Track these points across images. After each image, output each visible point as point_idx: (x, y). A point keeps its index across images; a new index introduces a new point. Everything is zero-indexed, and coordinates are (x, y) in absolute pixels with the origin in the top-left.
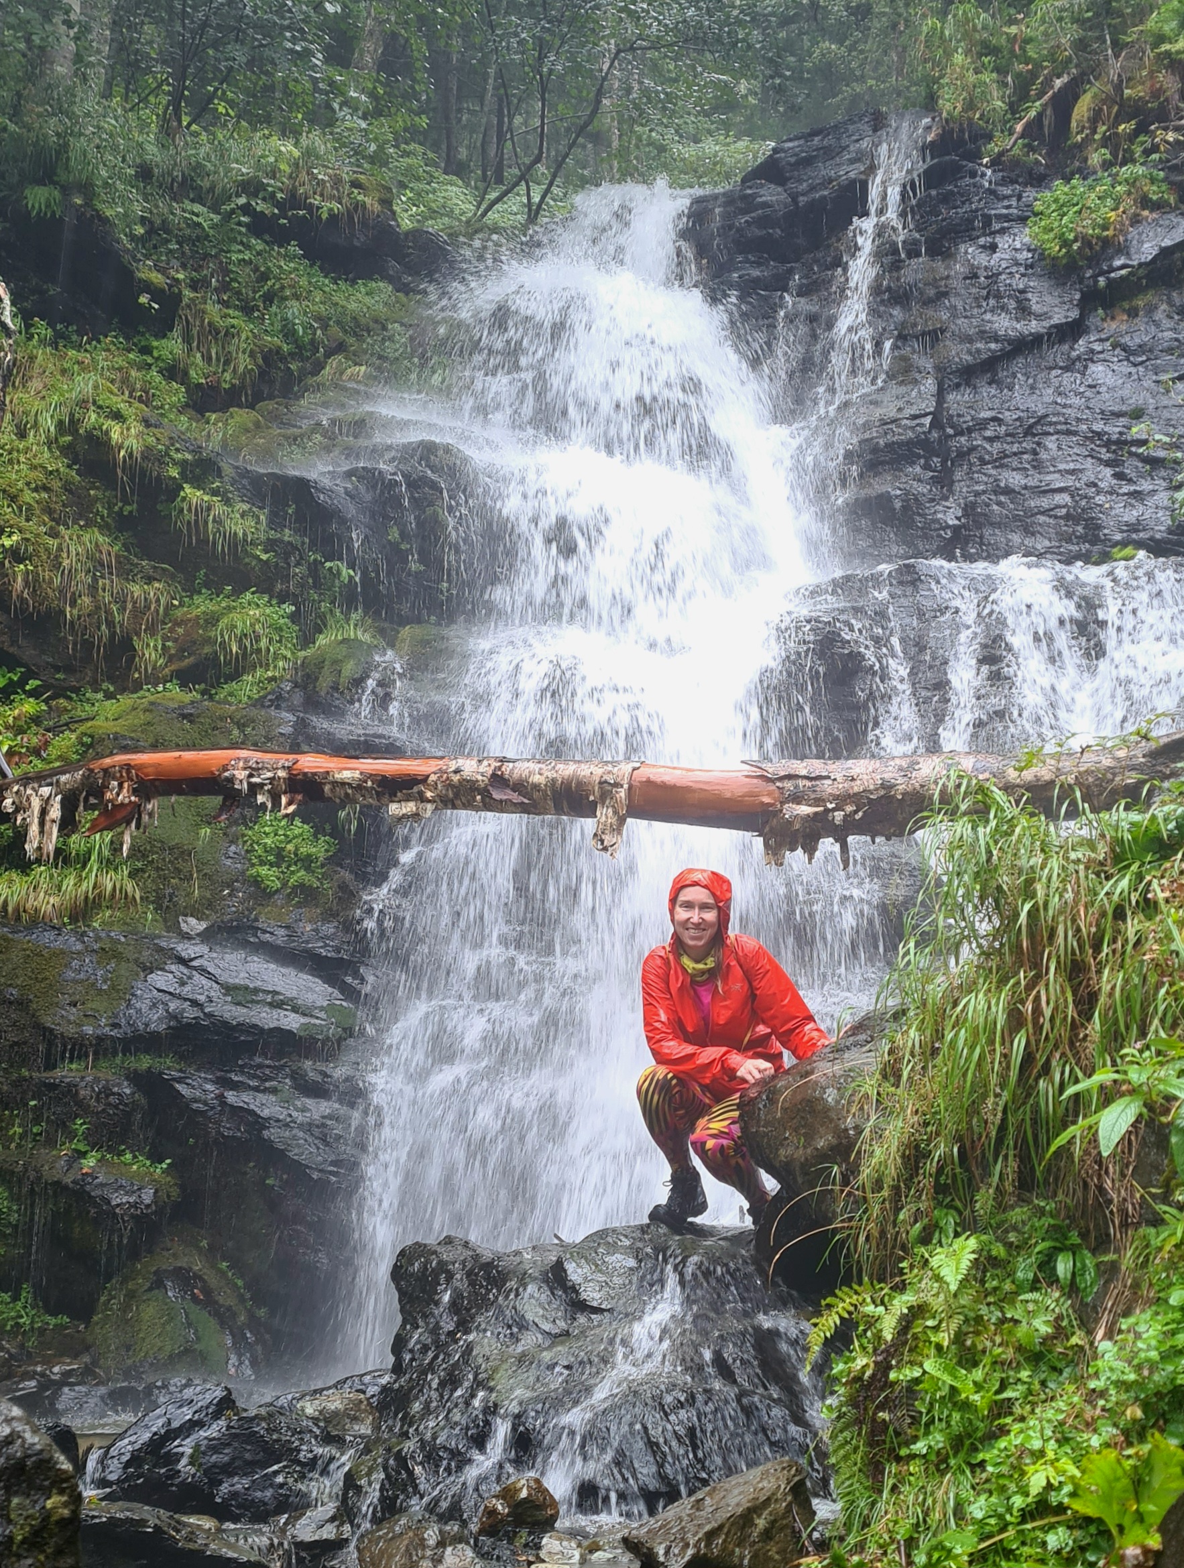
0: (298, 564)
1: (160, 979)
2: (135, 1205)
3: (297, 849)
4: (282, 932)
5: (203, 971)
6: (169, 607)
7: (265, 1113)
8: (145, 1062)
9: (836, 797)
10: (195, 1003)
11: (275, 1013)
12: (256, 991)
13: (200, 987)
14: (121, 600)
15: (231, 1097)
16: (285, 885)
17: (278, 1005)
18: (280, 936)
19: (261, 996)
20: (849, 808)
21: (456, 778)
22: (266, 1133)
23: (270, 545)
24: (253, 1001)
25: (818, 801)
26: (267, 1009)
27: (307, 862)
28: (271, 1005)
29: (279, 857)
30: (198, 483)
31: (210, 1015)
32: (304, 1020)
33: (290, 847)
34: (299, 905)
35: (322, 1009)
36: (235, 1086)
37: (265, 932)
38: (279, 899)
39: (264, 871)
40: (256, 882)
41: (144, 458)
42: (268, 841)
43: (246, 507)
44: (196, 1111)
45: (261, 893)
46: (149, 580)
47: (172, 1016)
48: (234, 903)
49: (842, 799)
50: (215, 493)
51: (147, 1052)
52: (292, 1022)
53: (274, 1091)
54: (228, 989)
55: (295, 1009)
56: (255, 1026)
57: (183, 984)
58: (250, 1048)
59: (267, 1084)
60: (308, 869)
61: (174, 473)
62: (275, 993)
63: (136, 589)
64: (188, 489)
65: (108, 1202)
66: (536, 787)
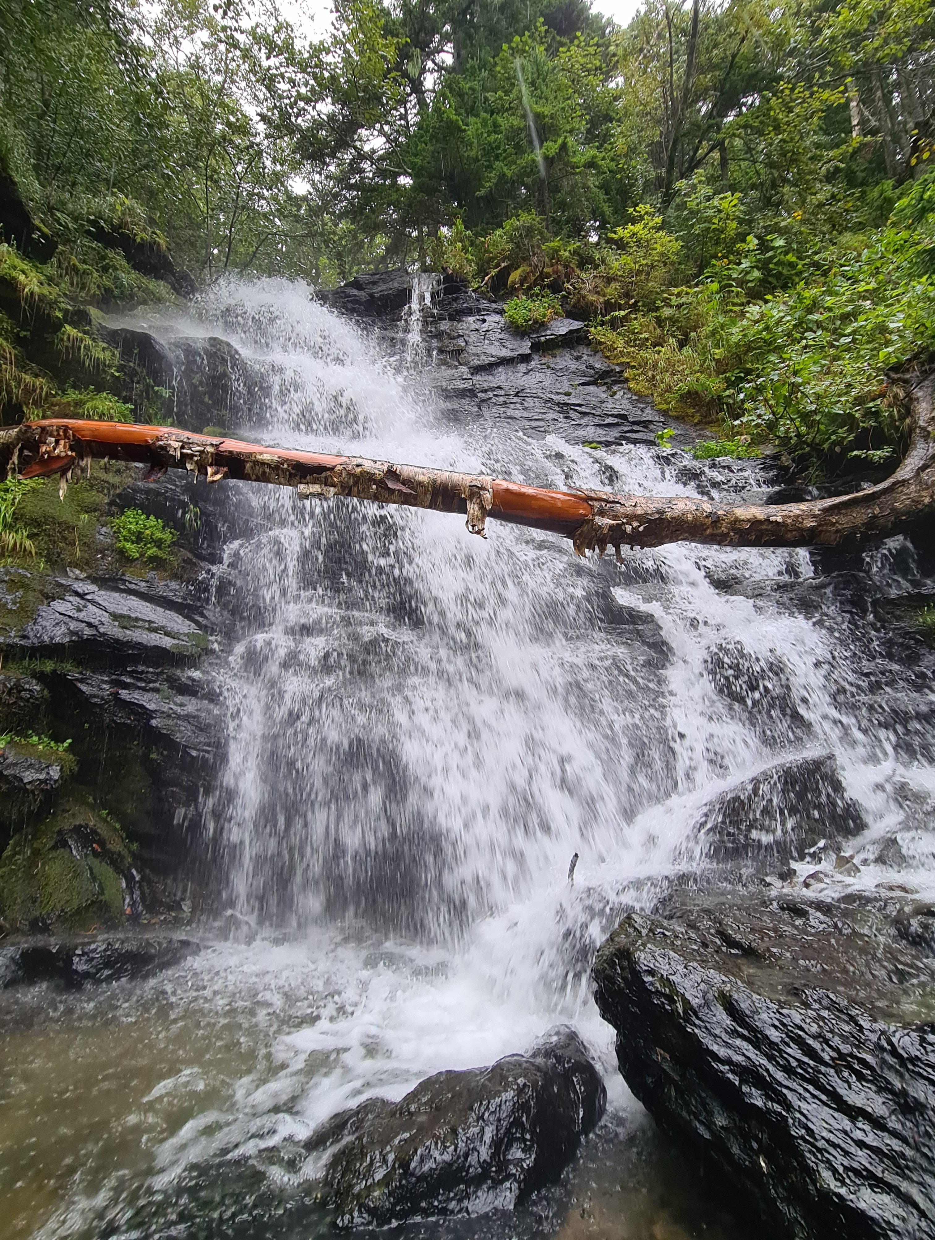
0: (138, 383)
1: (59, 606)
2: (44, 781)
3: (152, 534)
4: (144, 584)
5: (94, 602)
6: (49, 394)
7: (152, 706)
8: (49, 666)
9: (627, 516)
10: (90, 625)
11: (153, 635)
12: (137, 619)
13: (92, 613)
14: (19, 381)
15: (124, 694)
16: (142, 555)
17: (155, 630)
18: (143, 586)
19: (140, 623)
20: (635, 524)
21: (359, 470)
22: (154, 722)
23: (120, 369)
24: (135, 627)
25: (615, 518)
26: (146, 632)
27: (159, 543)
28: (148, 629)
29: (139, 538)
30: (74, 325)
31: (104, 634)
32: (176, 642)
33: (148, 532)
34: (153, 569)
35: (186, 635)
36: (126, 686)
37: (130, 583)
38: (138, 564)
39: (128, 545)
40: (122, 552)
41: (40, 300)
42: (133, 527)
43: (105, 345)
44: (95, 704)
45: (124, 557)
46: (36, 376)
47: (72, 633)
48: (106, 563)
49: (631, 517)
50: (85, 332)
51: (50, 658)
52: (167, 642)
53: (156, 690)
54: (115, 617)
55: (167, 634)
56: (140, 644)
57: (79, 610)
58: (135, 660)
59: (151, 685)
60: (159, 547)
61: (60, 315)
62: (150, 622)
63: (27, 378)
64: (68, 327)
65: (21, 780)
66: (420, 483)
